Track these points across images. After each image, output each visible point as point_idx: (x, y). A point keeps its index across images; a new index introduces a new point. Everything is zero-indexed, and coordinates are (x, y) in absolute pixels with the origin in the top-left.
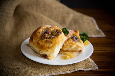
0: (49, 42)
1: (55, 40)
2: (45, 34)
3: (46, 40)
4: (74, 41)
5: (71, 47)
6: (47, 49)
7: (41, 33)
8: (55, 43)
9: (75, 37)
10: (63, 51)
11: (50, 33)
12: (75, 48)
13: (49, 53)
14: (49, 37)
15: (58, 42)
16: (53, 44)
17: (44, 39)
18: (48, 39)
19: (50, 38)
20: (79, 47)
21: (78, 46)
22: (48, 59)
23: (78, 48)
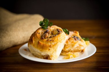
0: (51, 41)
1: (57, 38)
2: (46, 33)
3: (47, 39)
4: (76, 40)
5: (73, 46)
6: (50, 48)
7: (40, 33)
8: (57, 42)
9: (76, 36)
10: (65, 52)
11: (50, 33)
12: (77, 47)
13: (51, 53)
14: (49, 36)
15: (60, 40)
16: (55, 43)
17: (45, 38)
18: (49, 38)
19: (51, 37)
20: (82, 46)
21: (80, 45)
22: (51, 59)
23: (80, 47)
